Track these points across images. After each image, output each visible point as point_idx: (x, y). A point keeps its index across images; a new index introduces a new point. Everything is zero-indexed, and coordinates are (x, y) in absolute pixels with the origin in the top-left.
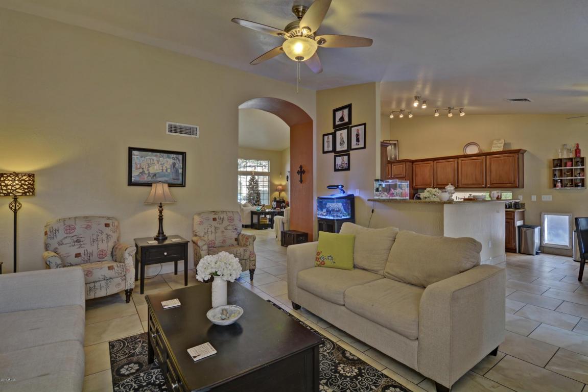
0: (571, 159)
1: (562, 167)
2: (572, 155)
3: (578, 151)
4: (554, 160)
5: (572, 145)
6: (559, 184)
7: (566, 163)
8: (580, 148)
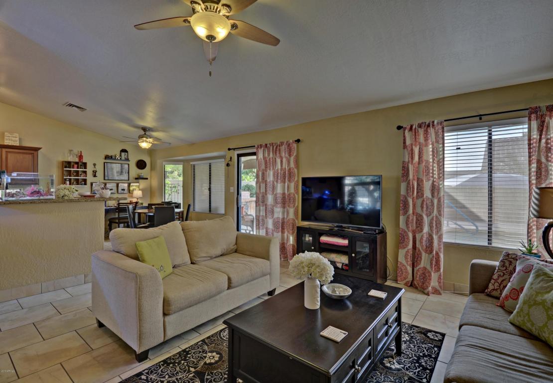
0: (77, 163)
1: (71, 168)
2: (77, 160)
3: (81, 157)
4: (63, 162)
5: (76, 151)
6: (68, 182)
7: (73, 165)
8: (82, 155)
